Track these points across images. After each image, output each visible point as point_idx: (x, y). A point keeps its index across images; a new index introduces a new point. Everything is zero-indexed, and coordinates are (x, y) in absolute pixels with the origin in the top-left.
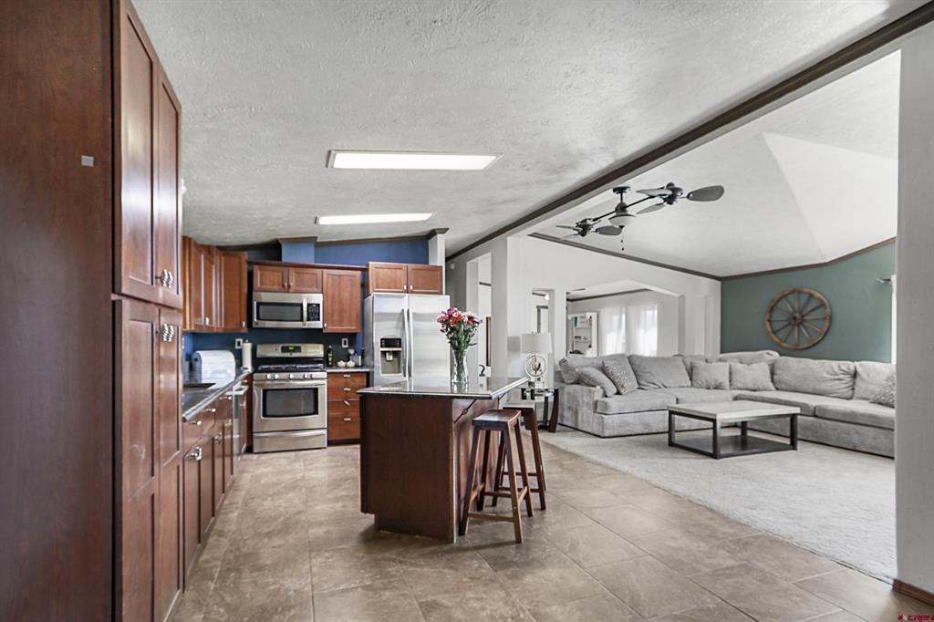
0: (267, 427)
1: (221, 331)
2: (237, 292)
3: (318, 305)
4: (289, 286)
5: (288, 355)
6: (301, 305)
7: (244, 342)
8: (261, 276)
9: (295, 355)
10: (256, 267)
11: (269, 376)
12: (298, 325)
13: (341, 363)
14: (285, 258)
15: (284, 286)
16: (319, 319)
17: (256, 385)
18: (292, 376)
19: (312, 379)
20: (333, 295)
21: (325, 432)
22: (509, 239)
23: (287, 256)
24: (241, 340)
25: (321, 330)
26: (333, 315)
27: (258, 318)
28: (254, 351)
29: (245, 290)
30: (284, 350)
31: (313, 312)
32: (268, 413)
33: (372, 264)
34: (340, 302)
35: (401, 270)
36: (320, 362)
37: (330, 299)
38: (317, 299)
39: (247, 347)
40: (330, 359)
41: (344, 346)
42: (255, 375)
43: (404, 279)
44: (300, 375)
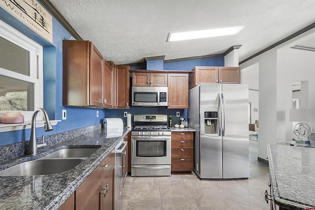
0: (138, 162)
1: (116, 108)
2: (124, 87)
3: (166, 93)
4: (150, 83)
5: (149, 121)
6: (157, 93)
7: (128, 114)
8: (136, 78)
9: (152, 121)
10: (134, 74)
11: (140, 133)
12: (156, 104)
13: (177, 126)
14: (149, 68)
15: (148, 83)
16: (166, 101)
17: (133, 138)
18: (152, 133)
19: (163, 135)
20: (174, 87)
21: (170, 167)
22: (278, 50)
23: (149, 67)
24: (127, 113)
25: (166, 107)
26: (173, 99)
27: (134, 101)
28: (132, 118)
29: (128, 86)
30: (147, 118)
31: (163, 97)
32: (139, 154)
33: (197, 68)
34: (177, 92)
35: (215, 71)
36: (166, 125)
37: (171, 90)
38: (165, 89)
39: (129, 116)
40: (171, 123)
41: (177, 116)
42: (132, 132)
43: (216, 76)
44: (157, 133)
